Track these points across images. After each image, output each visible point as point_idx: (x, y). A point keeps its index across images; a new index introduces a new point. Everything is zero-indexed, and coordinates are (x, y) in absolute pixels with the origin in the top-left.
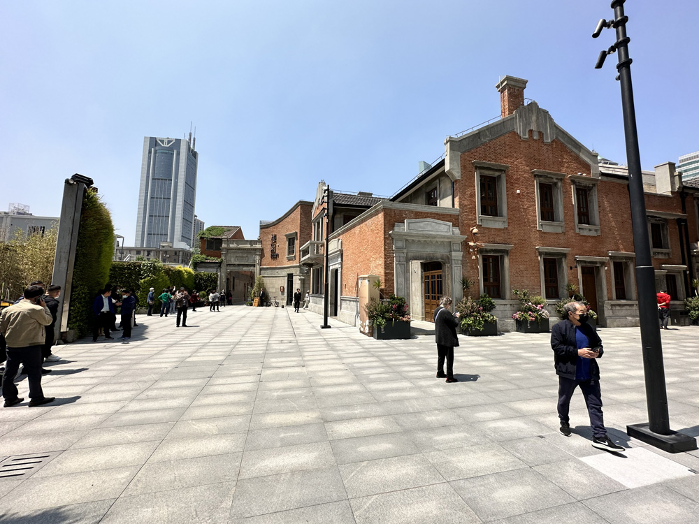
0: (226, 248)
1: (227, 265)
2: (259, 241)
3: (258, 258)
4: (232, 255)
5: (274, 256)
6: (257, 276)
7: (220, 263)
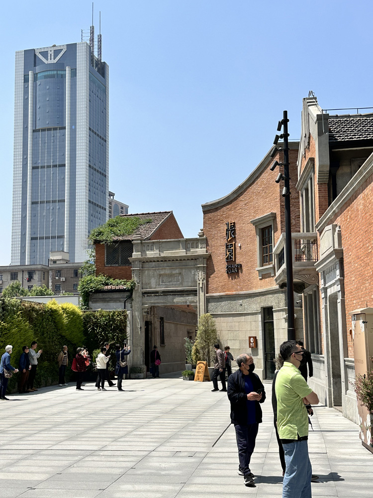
0: (140, 260)
1: (144, 294)
2: (203, 240)
3: (201, 275)
4: (151, 273)
5: (234, 270)
6: (202, 314)
7: (130, 291)
